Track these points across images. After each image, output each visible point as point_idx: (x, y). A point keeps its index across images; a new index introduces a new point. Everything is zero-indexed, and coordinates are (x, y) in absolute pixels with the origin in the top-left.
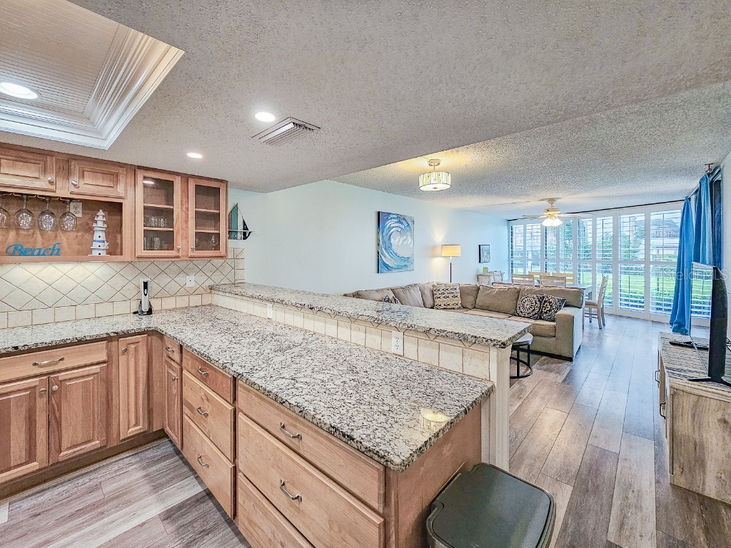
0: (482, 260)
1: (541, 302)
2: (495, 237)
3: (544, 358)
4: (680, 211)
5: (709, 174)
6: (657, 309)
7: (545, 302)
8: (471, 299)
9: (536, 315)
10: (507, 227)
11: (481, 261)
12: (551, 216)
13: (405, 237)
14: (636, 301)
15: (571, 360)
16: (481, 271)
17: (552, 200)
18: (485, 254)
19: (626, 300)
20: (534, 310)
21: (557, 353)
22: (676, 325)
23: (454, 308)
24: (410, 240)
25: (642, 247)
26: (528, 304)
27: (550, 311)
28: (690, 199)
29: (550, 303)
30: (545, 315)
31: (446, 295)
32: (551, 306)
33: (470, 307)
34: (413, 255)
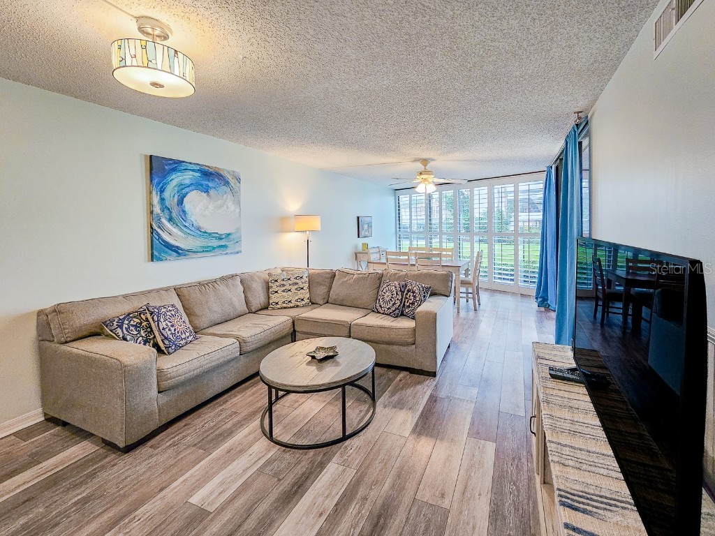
0: (362, 233)
1: (403, 292)
2: (378, 207)
3: (403, 374)
4: (542, 182)
5: (577, 125)
6: (525, 281)
7: (409, 291)
8: (321, 290)
9: (397, 312)
10: (393, 197)
11: (360, 236)
12: (425, 180)
13: (220, 202)
14: (507, 275)
15: (434, 374)
16: (360, 248)
17: (425, 162)
18: (366, 227)
19: (500, 274)
20: (395, 304)
21: (417, 367)
22: (541, 299)
23: (297, 306)
24: (232, 207)
25: (513, 219)
26: (389, 294)
27: (413, 304)
28: (551, 167)
29: (414, 292)
30: (407, 310)
31: (288, 287)
32: (415, 297)
33: (321, 302)
34: (238, 230)
